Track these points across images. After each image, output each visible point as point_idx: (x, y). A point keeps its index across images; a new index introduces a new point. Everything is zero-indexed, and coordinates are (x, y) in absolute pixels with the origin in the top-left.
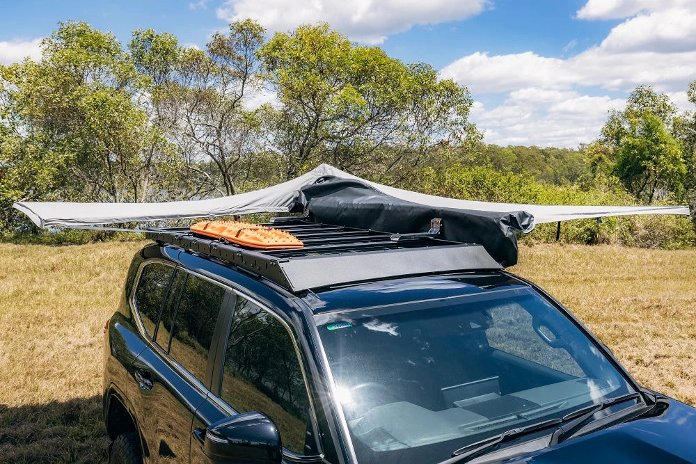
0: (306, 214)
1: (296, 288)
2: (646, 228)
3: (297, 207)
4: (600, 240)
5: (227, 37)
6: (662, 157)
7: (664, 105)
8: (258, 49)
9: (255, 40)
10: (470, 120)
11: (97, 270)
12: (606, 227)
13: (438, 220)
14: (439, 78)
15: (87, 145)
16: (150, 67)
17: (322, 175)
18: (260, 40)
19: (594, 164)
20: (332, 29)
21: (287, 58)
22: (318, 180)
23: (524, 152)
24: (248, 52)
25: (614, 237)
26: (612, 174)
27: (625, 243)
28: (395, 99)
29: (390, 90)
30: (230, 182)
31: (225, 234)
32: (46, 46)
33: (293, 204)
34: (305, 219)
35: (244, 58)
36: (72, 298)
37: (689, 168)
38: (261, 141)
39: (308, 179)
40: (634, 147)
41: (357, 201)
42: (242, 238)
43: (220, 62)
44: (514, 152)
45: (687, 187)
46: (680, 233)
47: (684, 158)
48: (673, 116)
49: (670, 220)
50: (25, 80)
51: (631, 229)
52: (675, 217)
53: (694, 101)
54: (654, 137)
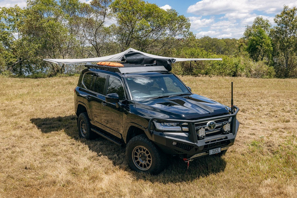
0: (126, 61)
1: (122, 73)
2: (256, 70)
3: (123, 60)
4: (238, 75)
6: (263, 44)
7: (267, 24)
10: (190, 30)
11: (54, 86)
12: (240, 70)
13: (156, 61)
14: (178, 15)
15: (46, 41)
16: (68, 11)
17: (130, 51)
19: (239, 47)
21: (121, 8)
22: (129, 52)
23: (229, 41)
24: (106, 5)
25: (243, 74)
26: (246, 51)
27: (247, 76)
28: (161, 23)
29: (159, 20)
30: (99, 54)
31: (106, 64)
32: (29, 3)
33: (122, 59)
34: (125, 63)
35: (104, 7)
36: (47, 94)
37: (274, 48)
38: (111, 38)
39: (126, 52)
40: (254, 40)
41: (138, 57)
42: (110, 65)
43: (95, 8)
44: (224, 41)
45: (273, 56)
46: (269, 72)
47: (272, 44)
48: (270, 28)
49: (265, 68)
50: (15, 14)
51: (250, 71)
52: (267, 67)
53: (276, 22)
54: (261, 37)
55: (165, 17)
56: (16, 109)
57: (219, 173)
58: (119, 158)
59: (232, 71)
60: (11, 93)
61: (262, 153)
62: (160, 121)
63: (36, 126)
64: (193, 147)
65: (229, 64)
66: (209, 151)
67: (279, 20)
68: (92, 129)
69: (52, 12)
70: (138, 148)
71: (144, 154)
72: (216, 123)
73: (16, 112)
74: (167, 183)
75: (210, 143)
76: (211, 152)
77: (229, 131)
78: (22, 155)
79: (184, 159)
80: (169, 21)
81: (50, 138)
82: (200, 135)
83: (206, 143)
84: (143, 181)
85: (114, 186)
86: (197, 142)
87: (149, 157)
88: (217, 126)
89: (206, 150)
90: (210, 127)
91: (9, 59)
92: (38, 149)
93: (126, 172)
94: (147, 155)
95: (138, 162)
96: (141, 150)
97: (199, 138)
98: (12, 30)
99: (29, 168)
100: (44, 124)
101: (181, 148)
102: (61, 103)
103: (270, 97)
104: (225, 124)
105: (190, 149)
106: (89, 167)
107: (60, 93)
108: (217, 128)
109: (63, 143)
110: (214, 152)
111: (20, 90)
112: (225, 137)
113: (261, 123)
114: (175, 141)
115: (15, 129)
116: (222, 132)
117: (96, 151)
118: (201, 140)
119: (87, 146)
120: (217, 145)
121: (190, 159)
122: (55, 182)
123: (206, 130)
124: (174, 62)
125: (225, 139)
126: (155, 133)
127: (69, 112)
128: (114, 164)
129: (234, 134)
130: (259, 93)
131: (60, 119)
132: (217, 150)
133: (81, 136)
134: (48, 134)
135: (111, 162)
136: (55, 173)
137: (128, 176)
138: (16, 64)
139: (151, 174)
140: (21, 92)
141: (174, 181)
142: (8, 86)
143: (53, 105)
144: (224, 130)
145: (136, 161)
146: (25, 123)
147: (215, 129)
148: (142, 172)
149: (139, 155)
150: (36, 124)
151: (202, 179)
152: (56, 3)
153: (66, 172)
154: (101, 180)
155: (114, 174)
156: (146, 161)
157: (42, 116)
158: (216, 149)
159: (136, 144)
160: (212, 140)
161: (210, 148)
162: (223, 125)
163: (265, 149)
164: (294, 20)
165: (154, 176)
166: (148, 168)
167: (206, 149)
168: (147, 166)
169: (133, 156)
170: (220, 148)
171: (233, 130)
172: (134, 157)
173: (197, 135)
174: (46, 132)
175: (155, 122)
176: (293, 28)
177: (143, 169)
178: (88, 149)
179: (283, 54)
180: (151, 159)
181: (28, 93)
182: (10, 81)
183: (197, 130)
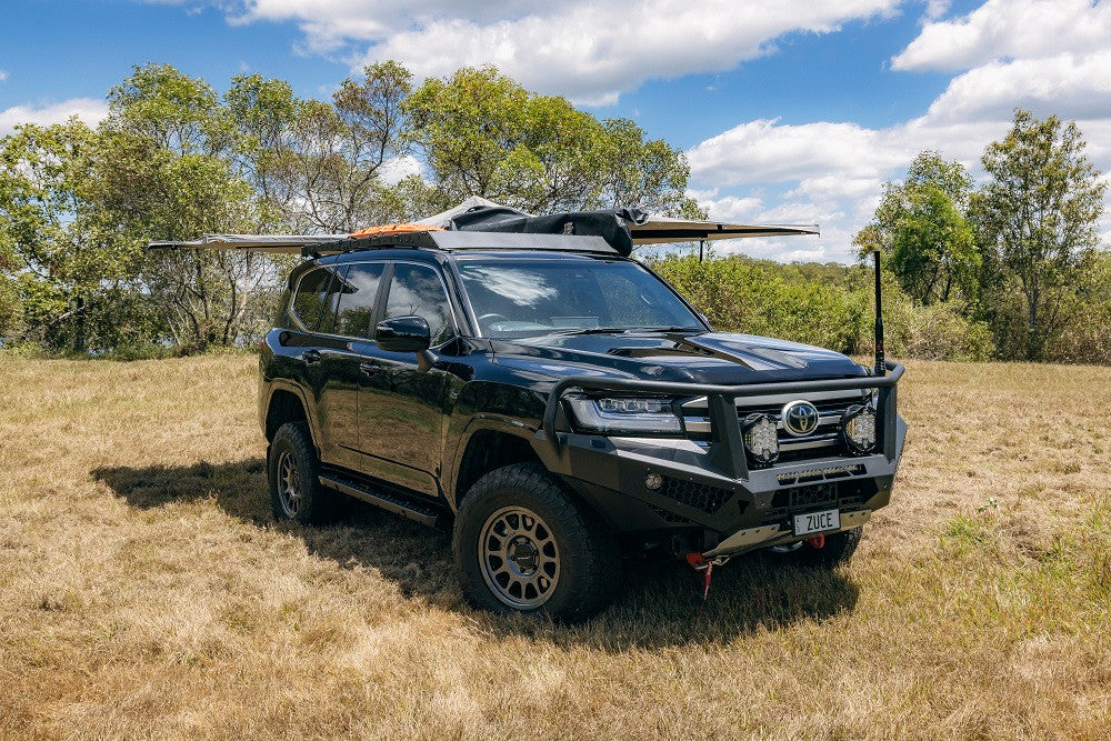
1: (442, 247)
2: (924, 334)
4: (862, 350)
5: (361, 85)
6: (948, 244)
7: (958, 177)
8: (402, 100)
9: (398, 89)
12: (869, 333)
13: (571, 223)
14: (645, 139)
16: (256, 125)
17: (473, 206)
18: (405, 88)
20: (500, 73)
21: (441, 111)
22: (469, 210)
24: (390, 105)
27: (895, 355)
31: (382, 230)
32: (116, 97)
35: (383, 112)
37: (985, 259)
39: (459, 210)
40: (913, 232)
42: (398, 229)
43: (351, 118)
44: (801, 272)
45: (984, 285)
46: (973, 343)
47: (979, 245)
48: (969, 191)
49: (958, 327)
50: (69, 148)
51: (904, 338)
52: (965, 324)
53: (990, 169)
54: (938, 219)
55: (598, 144)
56: (43, 444)
57: (832, 618)
58: (427, 576)
59: (840, 335)
60: (32, 400)
61: (995, 555)
62: (594, 391)
63: (109, 490)
64: (732, 493)
65: (831, 309)
66: (793, 523)
67: (998, 160)
68: (322, 480)
69: (198, 126)
70: (503, 518)
71: (529, 540)
72: (819, 409)
73: (39, 454)
74: (624, 650)
75: (796, 484)
76: (803, 524)
77: (872, 445)
78: (40, 571)
79: (692, 558)
80: (611, 156)
81: (158, 525)
82: (757, 450)
83: (782, 482)
84: (522, 642)
85: (401, 660)
86: (746, 477)
87: (549, 550)
88: (821, 421)
89: (779, 516)
90: (794, 422)
91: (40, 302)
92: (107, 554)
93: (452, 615)
94: (540, 544)
95: (504, 578)
96: (515, 526)
97: (754, 462)
98: (53, 203)
99: (58, 607)
100: (140, 484)
101: (678, 498)
102: (216, 428)
103: (991, 408)
104: (855, 416)
105: (719, 503)
106: (304, 602)
107: (213, 398)
108: (823, 429)
109: (208, 537)
110: (812, 526)
111: (68, 393)
112: (854, 468)
113: (970, 475)
114: (655, 469)
115: (28, 498)
116: (844, 447)
117: (335, 556)
118: (763, 468)
119: (301, 541)
120: (826, 499)
121: (713, 557)
122: (156, 650)
123: (782, 434)
124: (639, 222)
125: (855, 473)
126: (575, 440)
127: (241, 452)
128: (407, 592)
129: (891, 457)
130: (946, 395)
131: (203, 470)
132: (824, 519)
133: (278, 516)
134: (153, 511)
135: (394, 587)
136: (164, 621)
137: (460, 631)
138: (64, 320)
139: (556, 622)
140: (69, 396)
141: (649, 643)
142: (23, 382)
143: (185, 435)
144: (849, 438)
145: (494, 574)
146: (69, 484)
147: (816, 433)
148: (519, 613)
149: (509, 548)
150: (111, 484)
151: (765, 635)
152: (211, 97)
153: (209, 618)
154: (350, 642)
155: (405, 627)
156: (536, 568)
157: (137, 463)
158: (820, 514)
159: (493, 500)
160: (805, 475)
161: (798, 506)
162: (845, 420)
163: (1006, 545)
164: (1050, 160)
165: (569, 628)
166: (542, 598)
167: (781, 512)
168: (539, 592)
169: (484, 552)
170: (835, 513)
171: (886, 440)
172: (487, 557)
173: (746, 449)
174: (145, 506)
175: (573, 400)
176: (1049, 187)
177: (524, 603)
178: (305, 551)
179: (1020, 281)
180: (556, 560)
181: (96, 400)
182: (34, 369)
183: (747, 429)
